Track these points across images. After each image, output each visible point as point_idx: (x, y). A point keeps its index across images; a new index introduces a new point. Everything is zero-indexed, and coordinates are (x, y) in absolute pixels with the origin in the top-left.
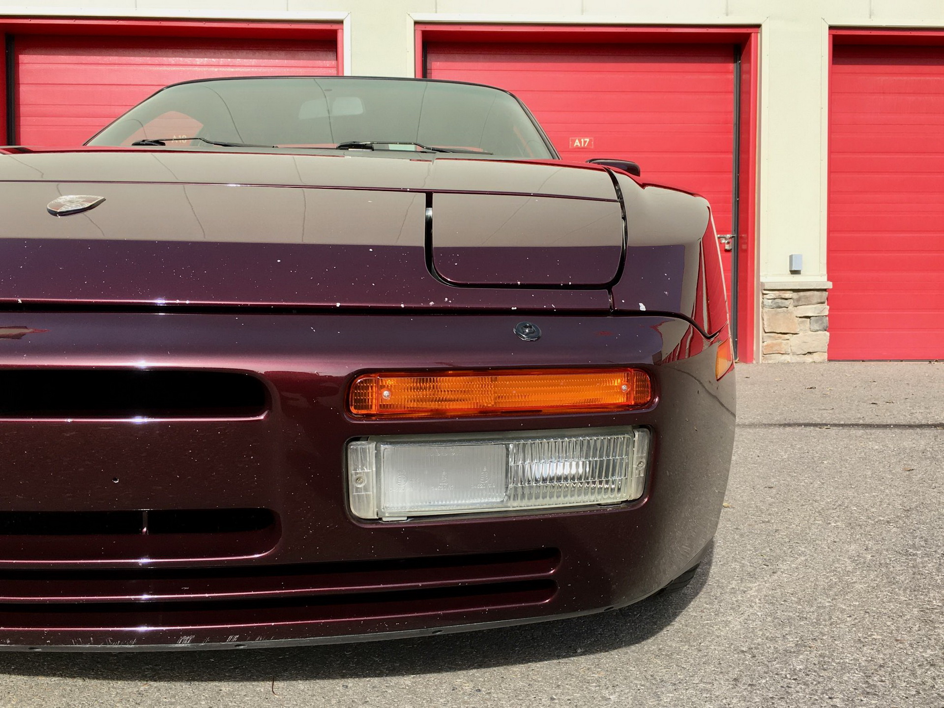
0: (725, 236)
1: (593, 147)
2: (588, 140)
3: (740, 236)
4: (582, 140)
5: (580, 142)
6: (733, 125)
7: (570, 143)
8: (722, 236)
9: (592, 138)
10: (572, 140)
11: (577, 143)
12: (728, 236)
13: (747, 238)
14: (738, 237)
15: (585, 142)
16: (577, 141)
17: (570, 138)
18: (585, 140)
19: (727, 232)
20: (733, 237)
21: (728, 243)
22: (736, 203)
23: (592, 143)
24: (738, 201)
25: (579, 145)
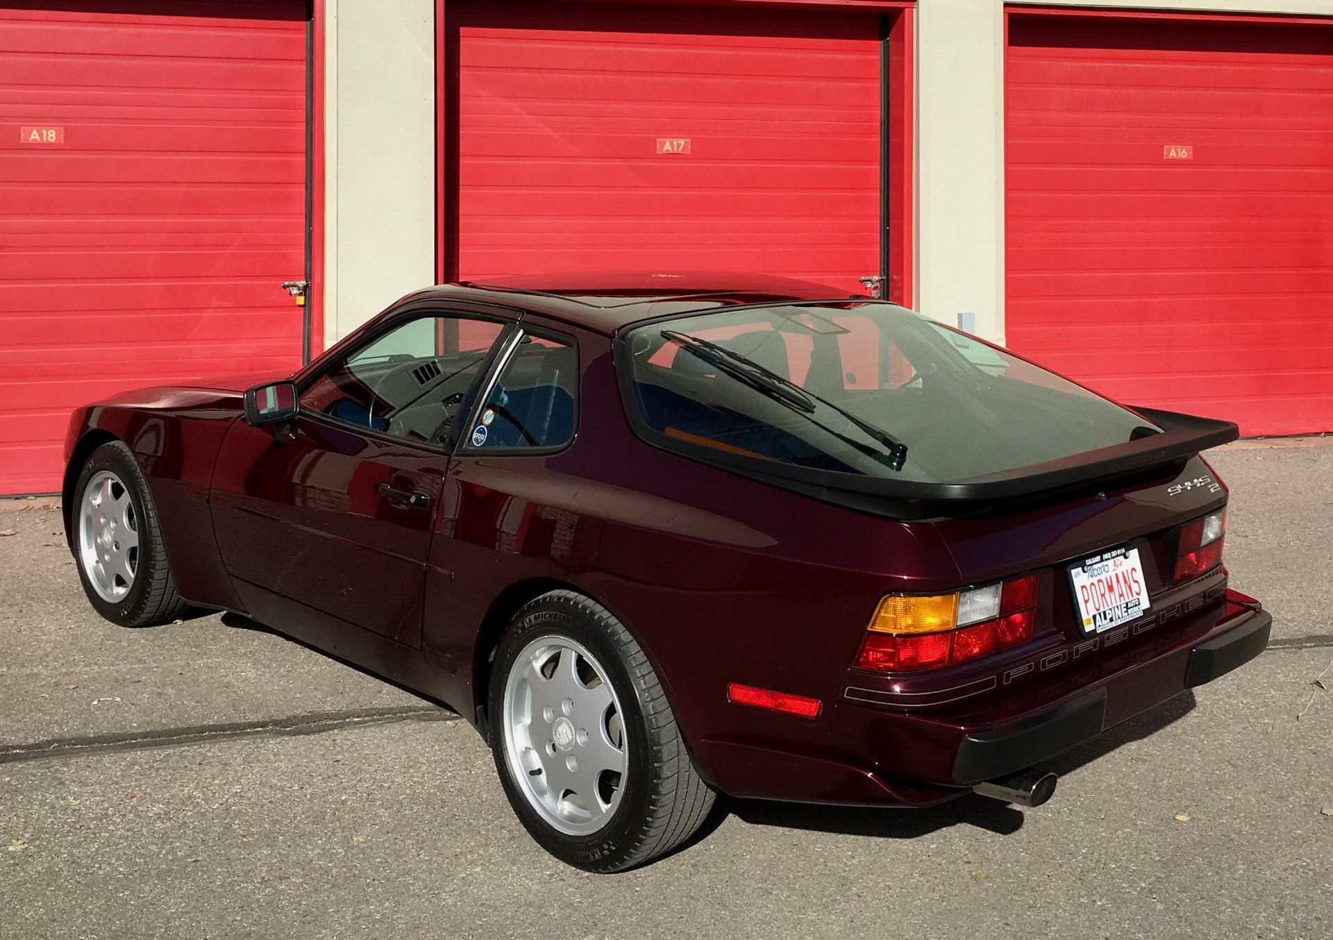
0: (871, 278)
1: (689, 153)
2: (683, 143)
3: (890, 278)
4: (675, 143)
5: (672, 145)
6: (879, 124)
7: (658, 146)
8: (867, 278)
9: (689, 140)
10: (660, 142)
11: (667, 147)
12: (876, 278)
13: (902, 281)
14: (888, 279)
15: (679, 145)
16: (668, 143)
17: (658, 140)
18: (679, 142)
19: (874, 273)
20: (881, 279)
21: (875, 288)
22: (886, 234)
23: (689, 146)
24: (888, 230)
25: (671, 150)
